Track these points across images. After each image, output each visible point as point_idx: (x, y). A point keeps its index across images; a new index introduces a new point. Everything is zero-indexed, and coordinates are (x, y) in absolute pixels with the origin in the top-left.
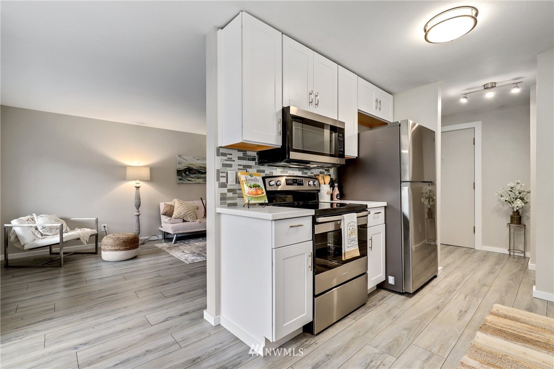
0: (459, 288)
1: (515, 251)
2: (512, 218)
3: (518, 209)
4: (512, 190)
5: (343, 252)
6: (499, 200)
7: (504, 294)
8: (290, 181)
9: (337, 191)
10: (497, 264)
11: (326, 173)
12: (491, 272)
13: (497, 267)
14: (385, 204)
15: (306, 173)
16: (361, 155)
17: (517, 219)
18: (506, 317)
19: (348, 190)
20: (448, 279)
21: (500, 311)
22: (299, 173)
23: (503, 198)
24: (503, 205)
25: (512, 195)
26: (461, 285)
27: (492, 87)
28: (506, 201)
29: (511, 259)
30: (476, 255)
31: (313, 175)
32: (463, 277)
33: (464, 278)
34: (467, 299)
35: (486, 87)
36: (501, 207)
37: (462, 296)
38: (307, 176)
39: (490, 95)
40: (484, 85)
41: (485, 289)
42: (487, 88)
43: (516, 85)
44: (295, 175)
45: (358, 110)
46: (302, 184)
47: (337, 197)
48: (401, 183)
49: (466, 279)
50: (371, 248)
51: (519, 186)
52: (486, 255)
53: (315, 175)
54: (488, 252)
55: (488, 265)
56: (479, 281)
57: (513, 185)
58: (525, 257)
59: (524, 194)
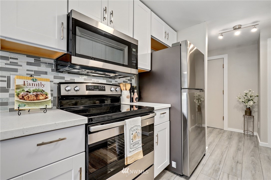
0: (221, 166)
1: (248, 132)
2: (246, 112)
3: (250, 106)
4: (246, 95)
5: (125, 157)
6: (238, 101)
8: (90, 88)
9: (136, 96)
10: (240, 141)
11: (129, 82)
12: (238, 149)
13: (241, 144)
14: (169, 106)
15: (111, 82)
16: (153, 69)
17: (249, 112)
19: (144, 95)
20: (213, 157)
22: (104, 81)
23: (241, 100)
24: (240, 104)
25: (246, 98)
26: (222, 163)
27: (239, 28)
28: (242, 101)
29: (246, 137)
30: (225, 135)
31: (117, 83)
32: (222, 154)
33: (223, 156)
35: (235, 29)
36: (239, 105)
38: (111, 84)
39: (237, 33)
40: (234, 27)
41: (239, 167)
43: (254, 26)
44: (99, 82)
45: (151, 36)
46: (105, 90)
47: (136, 100)
48: (181, 90)
49: (225, 156)
50: (157, 143)
51: (251, 93)
52: (231, 134)
53: (119, 84)
54: (232, 132)
55: (235, 142)
56: (233, 158)
57: (247, 92)
58: (253, 136)
59: (254, 97)
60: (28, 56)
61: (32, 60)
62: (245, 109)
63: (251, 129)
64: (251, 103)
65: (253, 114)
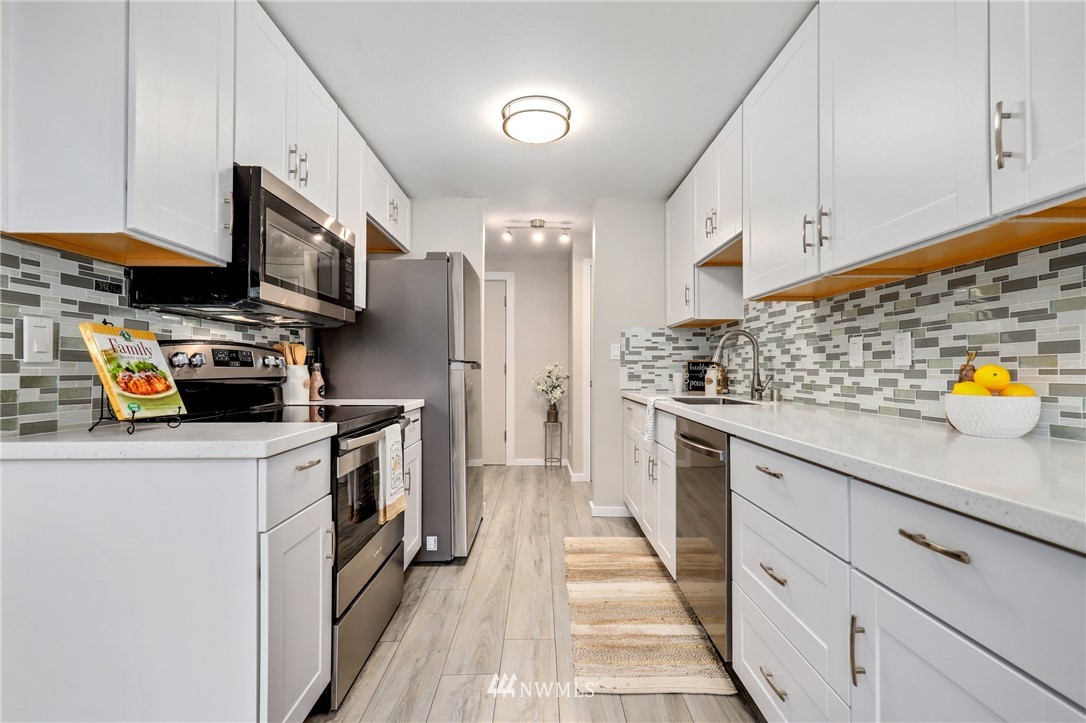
0: (516, 528)
1: (552, 460)
2: (549, 413)
3: (555, 401)
4: (549, 375)
5: (381, 507)
6: (535, 390)
7: (566, 522)
8: (221, 356)
9: (319, 381)
10: (540, 482)
11: (292, 338)
12: (540, 495)
13: (542, 486)
14: (421, 403)
15: (252, 337)
16: (371, 308)
17: (553, 414)
18: (582, 552)
19: (339, 378)
20: (499, 518)
21: (574, 546)
22: (236, 336)
23: (540, 387)
24: (538, 397)
25: (549, 382)
26: (517, 523)
27: (541, 227)
28: (543, 390)
29: (549, 472)
30: (511, 475)
31: (265, 341)
32: (514, 510)
34: (534, 542)
35: (533, 226)
36: (537, 399)
37: (526, 539)
38: (254, 343)
39: (538, 237)
40: (532, 222)
41: (544, 520)
42: (535, 226)
43: (566, 231)
44: (227, 339)
45: (368, 215)
46: (250, 364)
47: (319, 393)
48: (450, 364)
49: (518, 512)
50: (409, 489)
51: (558, 369)
52: (522, 473)
53: (272, 343)
54: (523, 467)
55: (531, 486)
56: (534, 512)
57: (551, 368)
58: (561, 467)
59: (561, 380)
60: (65, 255)
61: (73, 268)
62: (547, 408)
63: (556, 454)
64: (557, 393)
65: (560, 418)
